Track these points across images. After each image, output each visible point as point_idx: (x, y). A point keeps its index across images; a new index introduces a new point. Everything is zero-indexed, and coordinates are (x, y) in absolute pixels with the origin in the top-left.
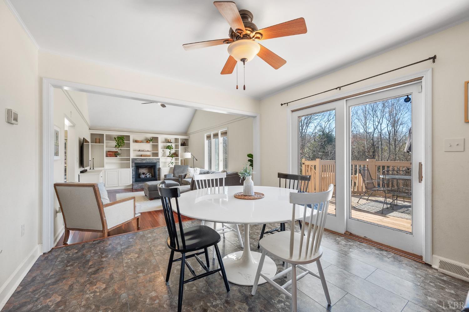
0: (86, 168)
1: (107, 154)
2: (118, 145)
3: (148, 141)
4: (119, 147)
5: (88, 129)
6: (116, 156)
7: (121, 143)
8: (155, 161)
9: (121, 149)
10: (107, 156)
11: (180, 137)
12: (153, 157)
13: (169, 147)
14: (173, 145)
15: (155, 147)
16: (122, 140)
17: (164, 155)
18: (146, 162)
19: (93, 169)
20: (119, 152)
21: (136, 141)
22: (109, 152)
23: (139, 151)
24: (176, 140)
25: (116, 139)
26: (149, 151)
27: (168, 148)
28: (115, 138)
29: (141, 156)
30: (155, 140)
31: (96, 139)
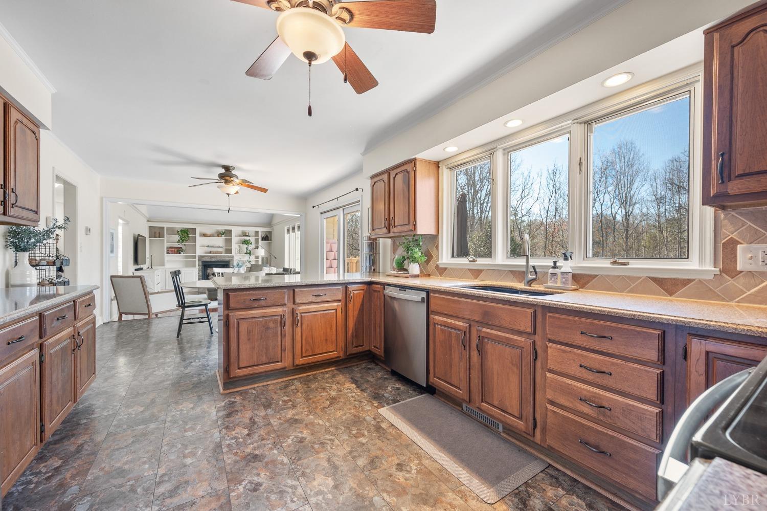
0: (142, 266)
1: (168, 250)
2: (182, 240)
3: (220, 234)
4: (182, 242)
5: (146, 221)
6: (180, 253)
7: (184, 237)
8: (227, 259)
9: (185, 245)
10: (168, 253)
11: (260, 230)
12: (226, 253)
13: (246, 242)
14: (252, 240)
15: (229, 242)
16: (186, 234)
17: (240, 252)
18: (216, 260)
19: (152, 268)
20: (184, 248)
21: (204, 235)
22: (171, 248)
23: (208, 247)
24: (257, 233)
25: (180, 233)
26: (220, 247)
27: (245, 244)
28: (178, 232)
29: (211, 252)
30: (228, 233)
31: (155, 233)
